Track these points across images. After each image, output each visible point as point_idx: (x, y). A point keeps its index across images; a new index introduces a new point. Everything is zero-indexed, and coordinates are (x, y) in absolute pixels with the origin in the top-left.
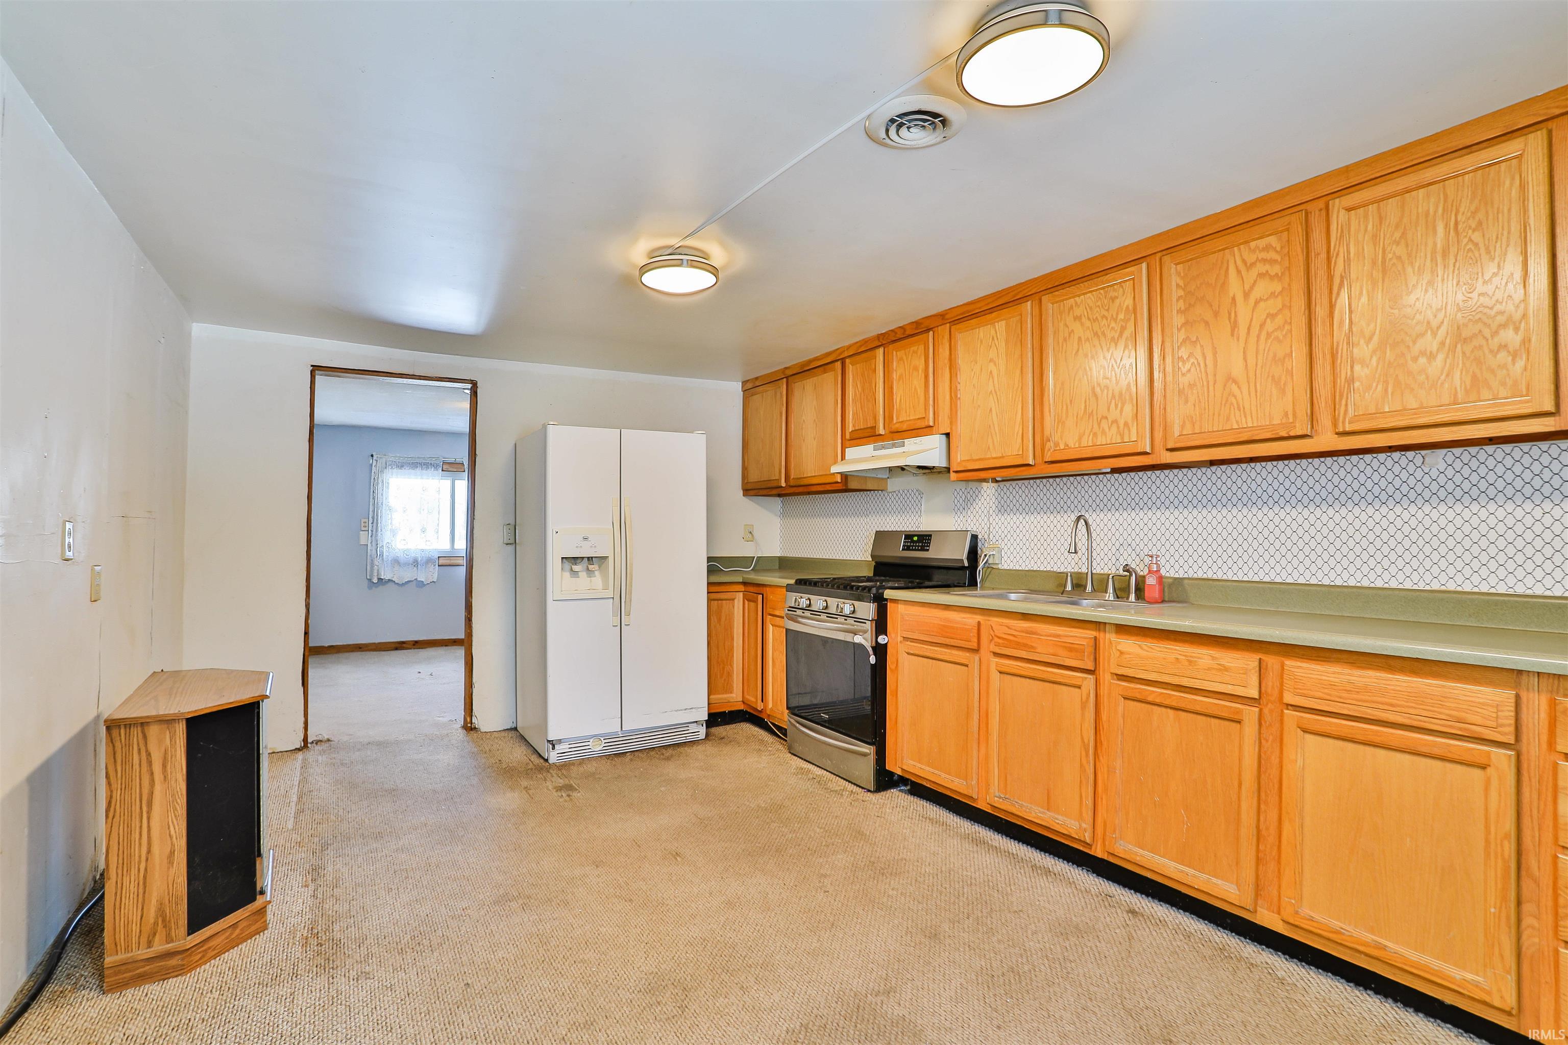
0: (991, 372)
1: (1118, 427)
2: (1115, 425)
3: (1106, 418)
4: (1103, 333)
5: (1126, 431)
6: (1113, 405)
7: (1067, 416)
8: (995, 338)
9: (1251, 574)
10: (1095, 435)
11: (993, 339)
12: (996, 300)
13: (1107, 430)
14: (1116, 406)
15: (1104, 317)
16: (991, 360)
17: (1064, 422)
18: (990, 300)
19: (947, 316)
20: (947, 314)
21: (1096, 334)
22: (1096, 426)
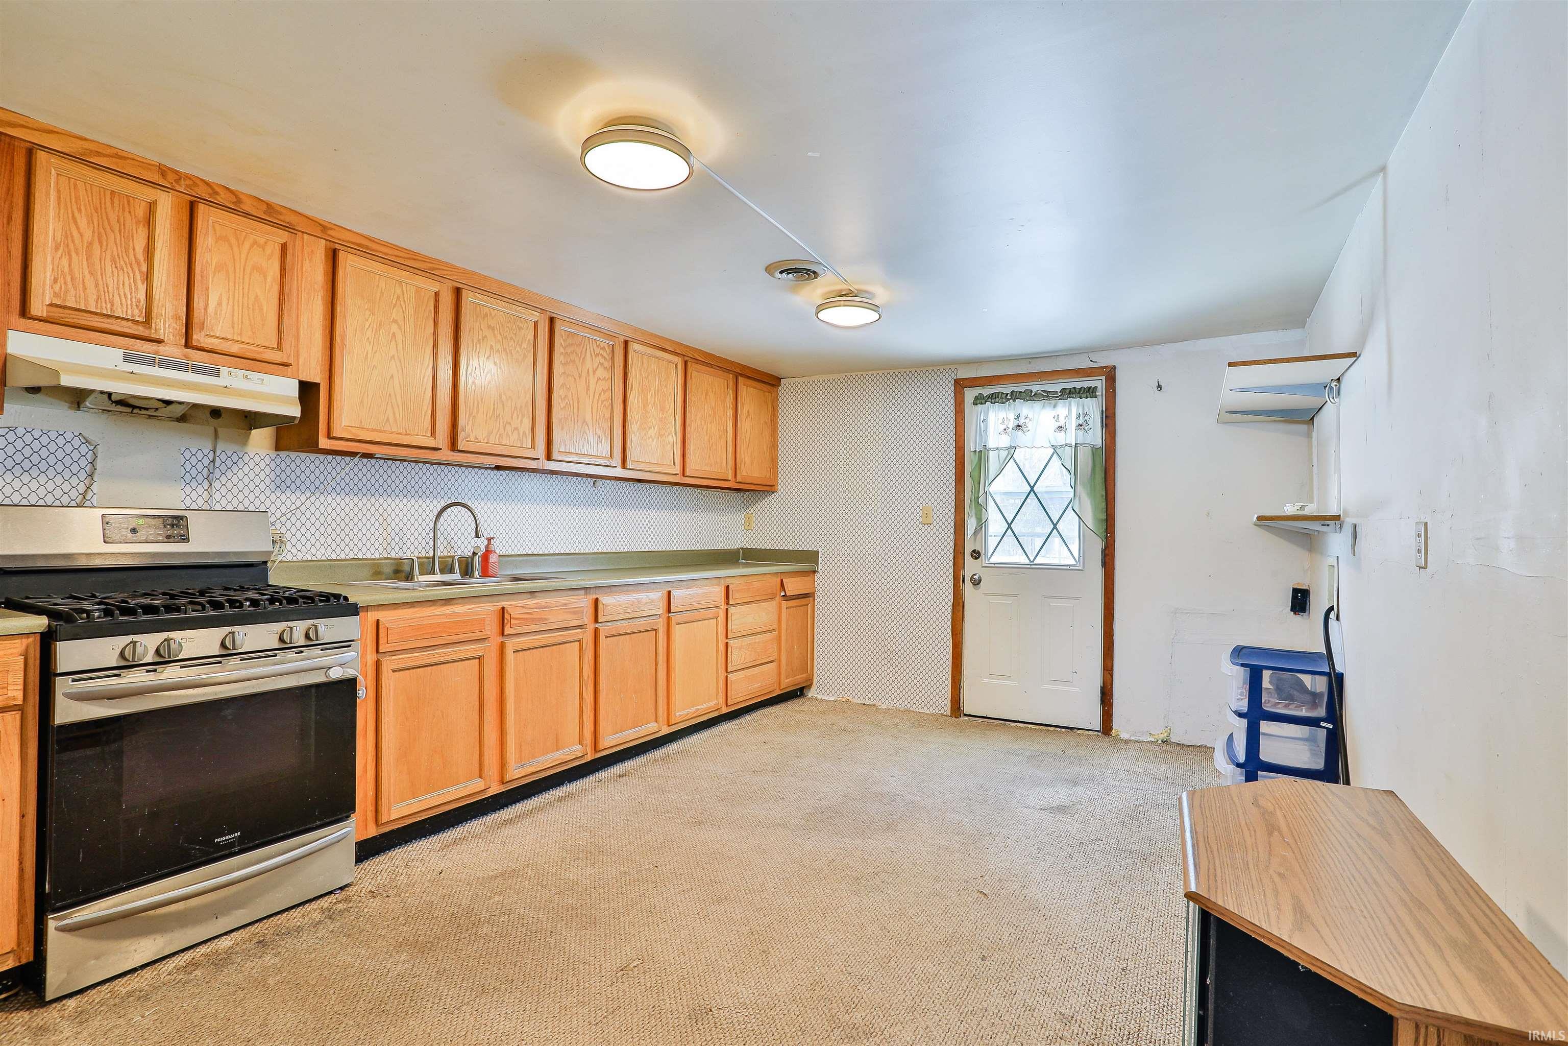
0: (394, 334)
1: (519, 434)
2: (516, 432)
3: (510, 423)
4: (510, 351)
5: (524, 439)
6: (515, 415)
7: (478, 412)
8: (401, 299)
9: (521, 550)
10: (501, 435)
11: (398, 297)
12: (409, 259)
13: (510, 433)
14: (518, 416)
15: (511, 338)
16: (395, 321)
17: (474, 417)
18: (401, 254)
19: (330, 232)
20: (331, 229)
21: (505, 350)
22: (501, 427)
